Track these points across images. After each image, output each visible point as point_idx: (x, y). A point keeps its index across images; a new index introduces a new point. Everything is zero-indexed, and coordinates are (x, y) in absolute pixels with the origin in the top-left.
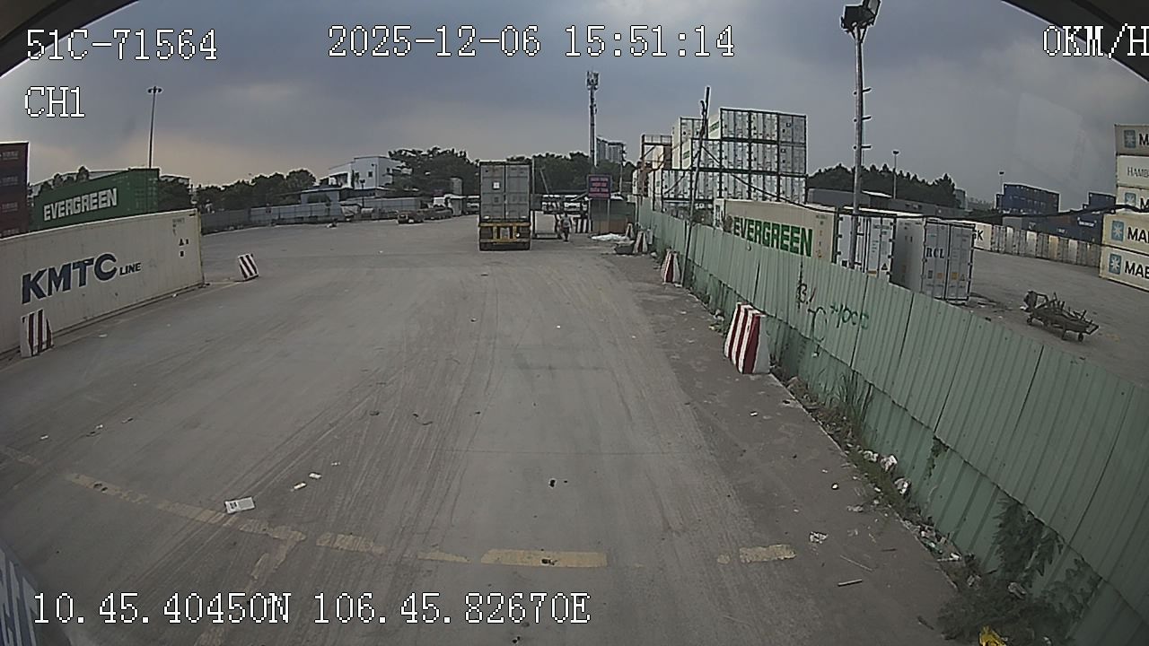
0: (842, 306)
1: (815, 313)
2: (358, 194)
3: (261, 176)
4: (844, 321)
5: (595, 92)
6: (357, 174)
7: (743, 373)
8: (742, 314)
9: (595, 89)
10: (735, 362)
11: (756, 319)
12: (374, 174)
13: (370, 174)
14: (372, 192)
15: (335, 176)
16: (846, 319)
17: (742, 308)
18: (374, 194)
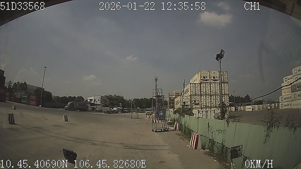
0: (219, 130)
1: (213, 133)
2: (95, 105)
3: (70, 96)
4: (220, 133)
5: (157, 82)
6: (95, 100)
7: (195, 149)
8: (194, 135)
9: (157, 81)
10: (192, 147)
11: (198, 136)
12: (100, 100)
13: (99, 100)
15: (90, 99)
16: (220, 132)
17: (194, 134)
18: (99, 105)
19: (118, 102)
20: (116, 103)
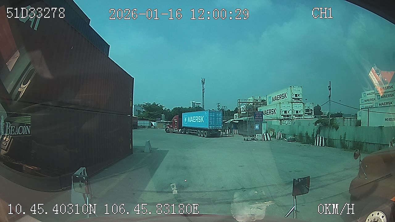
5: (204, 85)
19: (159, 113)
20: (157, 114)
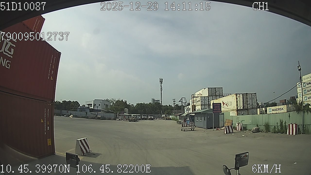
9: (162, 83)
12: (100, 105)
14: (100, 111)
15: (88, 104)
